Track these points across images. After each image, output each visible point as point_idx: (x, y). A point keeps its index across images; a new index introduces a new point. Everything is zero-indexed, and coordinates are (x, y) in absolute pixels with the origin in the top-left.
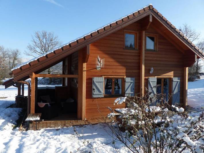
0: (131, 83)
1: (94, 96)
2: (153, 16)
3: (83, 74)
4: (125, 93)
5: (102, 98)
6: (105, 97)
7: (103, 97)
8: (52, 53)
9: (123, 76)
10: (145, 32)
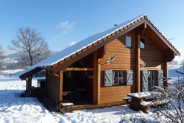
0: (131, 74)
1: (106, 85)
2: (147, 24)
5: (111, 86)
6: (113, 86)
10: (140, 35)
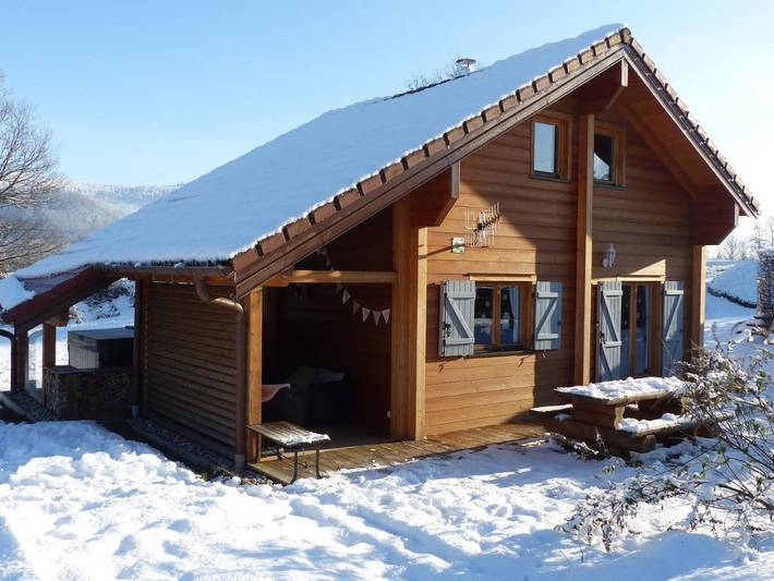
0: (553, 300)
1: (449, 352)
3: (420, 270)
4: (533, 338)
5: (468, 357)
7: (472, 353)
8: (352, 190)
9: (529, 276)
10: (596, 119)
